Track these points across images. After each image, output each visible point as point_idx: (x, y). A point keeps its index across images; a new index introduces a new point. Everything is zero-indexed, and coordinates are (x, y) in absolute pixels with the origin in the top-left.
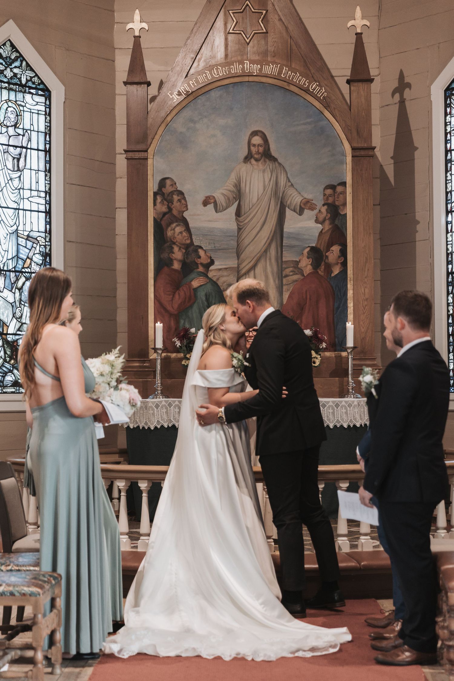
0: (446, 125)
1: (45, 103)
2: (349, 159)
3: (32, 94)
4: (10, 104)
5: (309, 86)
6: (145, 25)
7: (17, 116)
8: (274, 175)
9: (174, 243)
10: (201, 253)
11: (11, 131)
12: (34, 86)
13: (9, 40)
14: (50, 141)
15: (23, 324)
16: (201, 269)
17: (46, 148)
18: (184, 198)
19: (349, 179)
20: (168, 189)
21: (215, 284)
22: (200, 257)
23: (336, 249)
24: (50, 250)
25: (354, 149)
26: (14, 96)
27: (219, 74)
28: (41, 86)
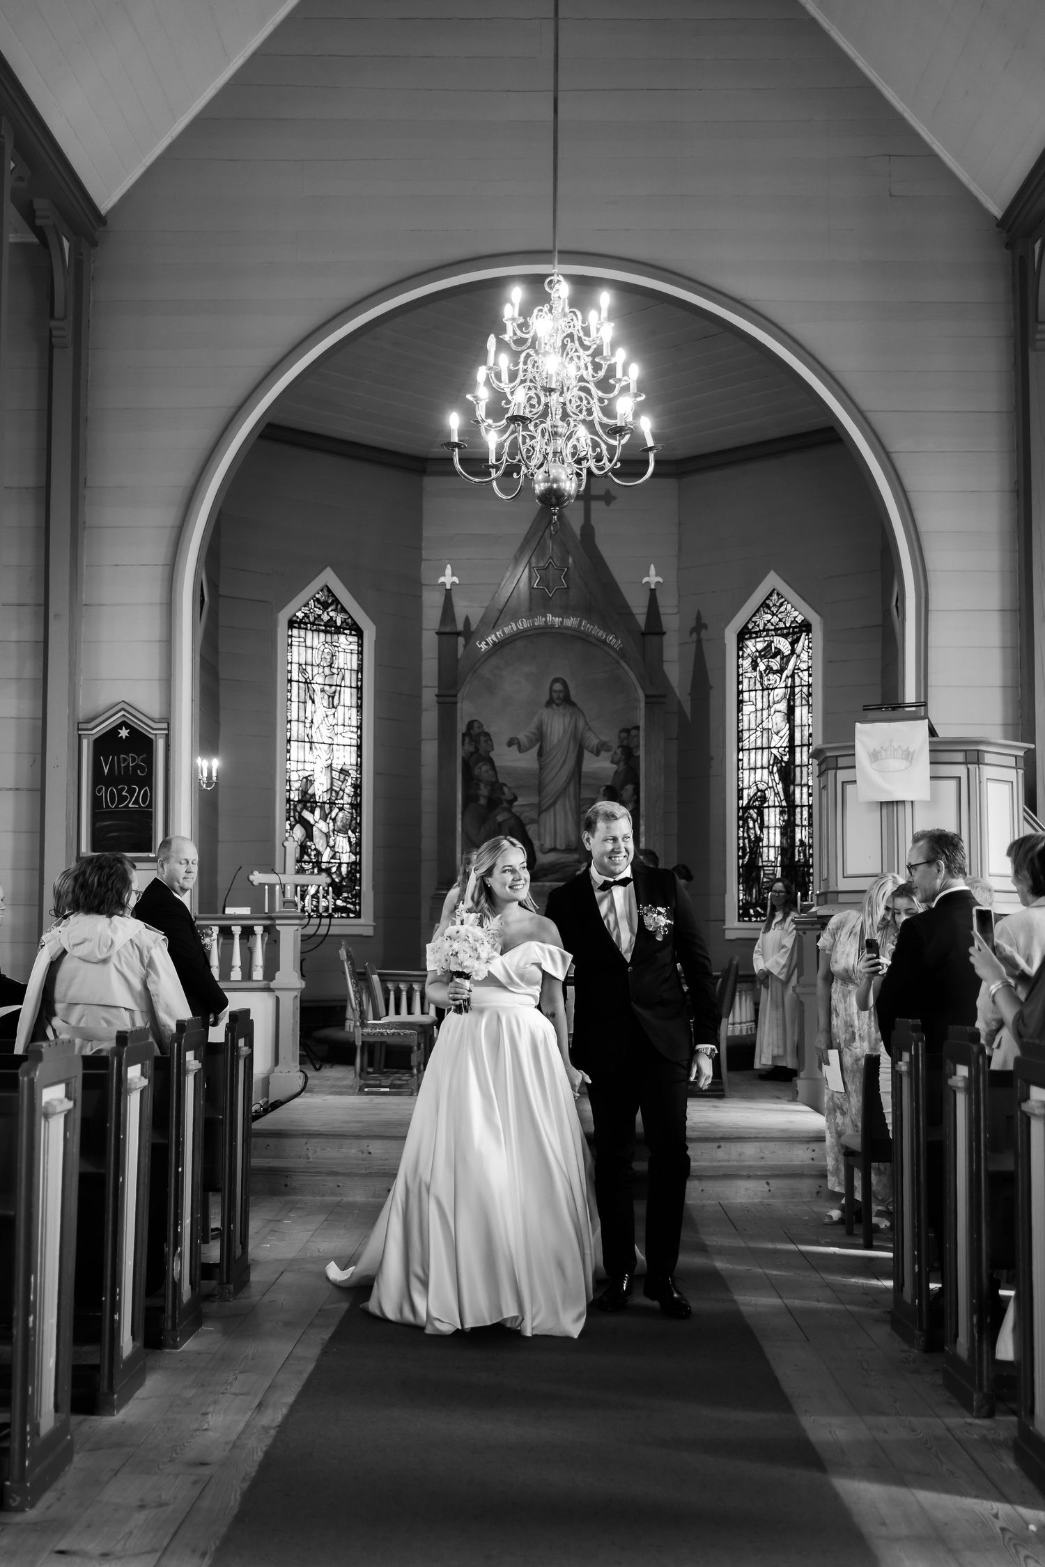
0: (738, 667)
1: (358, 642)
2: (642, 705)
3: (346, 634)
4: (326, 645)
5: (606, 638)
6: (456, 579)
7: (333, 656)
8: (574, 719)
9: (481, 781)
10: (506, 789)
11: (327, 671)
12: (347, 627)
13: (327, 586)
14: (362, 679)
15: (336, 852)
16: (505, 805)
17: (357, 685)
18: (491, 740)
19: (642, 724)
20: (476, 731)
21: (518, 819)
22: (504, 794)
23: (630, 788)
24: (361, 782)
25: (647, 696)
26: (330, 638)
27: (523, 626)
28: (354, 627)
